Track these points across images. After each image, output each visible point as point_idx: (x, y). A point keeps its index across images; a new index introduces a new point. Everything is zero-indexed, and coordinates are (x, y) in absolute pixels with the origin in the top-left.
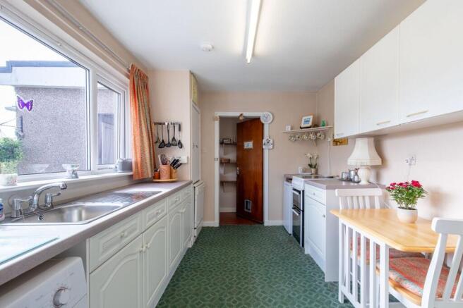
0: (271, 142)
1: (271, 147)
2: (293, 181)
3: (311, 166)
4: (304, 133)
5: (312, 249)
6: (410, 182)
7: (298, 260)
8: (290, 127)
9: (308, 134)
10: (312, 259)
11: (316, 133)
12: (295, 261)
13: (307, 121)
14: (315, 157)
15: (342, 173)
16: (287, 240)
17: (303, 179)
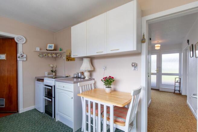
0: (25, 56)
1: (25, 59)
2: (45, 81)
3: (52, 71)
4: (49, 53)
5: (62, 117)
6: (108, 77)
7: (54, 127)
8: (39, 48)
9: (51, 54)
10: (61, 123)
11: (56, 54)
12: (52, 129)
13: (51, 47)
14: (55, 67)
15: (74, 74)
16: (41, 117)
17: (54, 79)
